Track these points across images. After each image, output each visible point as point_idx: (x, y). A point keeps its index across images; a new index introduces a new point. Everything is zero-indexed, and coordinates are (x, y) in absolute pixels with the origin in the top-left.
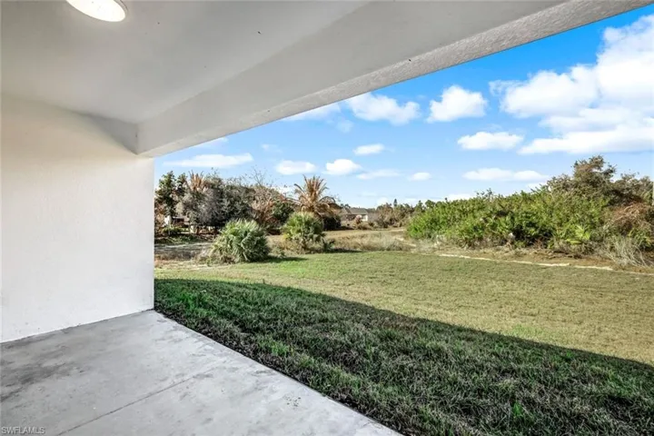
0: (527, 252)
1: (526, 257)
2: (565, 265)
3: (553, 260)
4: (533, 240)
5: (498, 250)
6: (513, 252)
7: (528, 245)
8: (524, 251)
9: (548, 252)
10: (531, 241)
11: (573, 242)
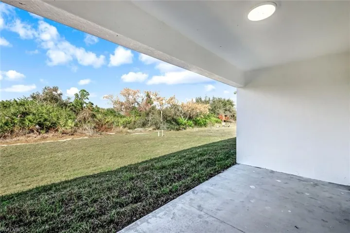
0: (48, 135)
1: (48, 138)
2: (70, 139)
3: (63, 138)
4: (49, 129)
5: (28, 137)
6: (39, 137)
7: (47, 132)
8: (46, 135)
9: (59, 134)
10: (48, 129)
11: (68, 128)
